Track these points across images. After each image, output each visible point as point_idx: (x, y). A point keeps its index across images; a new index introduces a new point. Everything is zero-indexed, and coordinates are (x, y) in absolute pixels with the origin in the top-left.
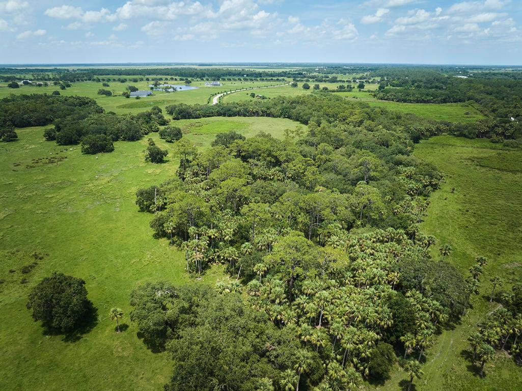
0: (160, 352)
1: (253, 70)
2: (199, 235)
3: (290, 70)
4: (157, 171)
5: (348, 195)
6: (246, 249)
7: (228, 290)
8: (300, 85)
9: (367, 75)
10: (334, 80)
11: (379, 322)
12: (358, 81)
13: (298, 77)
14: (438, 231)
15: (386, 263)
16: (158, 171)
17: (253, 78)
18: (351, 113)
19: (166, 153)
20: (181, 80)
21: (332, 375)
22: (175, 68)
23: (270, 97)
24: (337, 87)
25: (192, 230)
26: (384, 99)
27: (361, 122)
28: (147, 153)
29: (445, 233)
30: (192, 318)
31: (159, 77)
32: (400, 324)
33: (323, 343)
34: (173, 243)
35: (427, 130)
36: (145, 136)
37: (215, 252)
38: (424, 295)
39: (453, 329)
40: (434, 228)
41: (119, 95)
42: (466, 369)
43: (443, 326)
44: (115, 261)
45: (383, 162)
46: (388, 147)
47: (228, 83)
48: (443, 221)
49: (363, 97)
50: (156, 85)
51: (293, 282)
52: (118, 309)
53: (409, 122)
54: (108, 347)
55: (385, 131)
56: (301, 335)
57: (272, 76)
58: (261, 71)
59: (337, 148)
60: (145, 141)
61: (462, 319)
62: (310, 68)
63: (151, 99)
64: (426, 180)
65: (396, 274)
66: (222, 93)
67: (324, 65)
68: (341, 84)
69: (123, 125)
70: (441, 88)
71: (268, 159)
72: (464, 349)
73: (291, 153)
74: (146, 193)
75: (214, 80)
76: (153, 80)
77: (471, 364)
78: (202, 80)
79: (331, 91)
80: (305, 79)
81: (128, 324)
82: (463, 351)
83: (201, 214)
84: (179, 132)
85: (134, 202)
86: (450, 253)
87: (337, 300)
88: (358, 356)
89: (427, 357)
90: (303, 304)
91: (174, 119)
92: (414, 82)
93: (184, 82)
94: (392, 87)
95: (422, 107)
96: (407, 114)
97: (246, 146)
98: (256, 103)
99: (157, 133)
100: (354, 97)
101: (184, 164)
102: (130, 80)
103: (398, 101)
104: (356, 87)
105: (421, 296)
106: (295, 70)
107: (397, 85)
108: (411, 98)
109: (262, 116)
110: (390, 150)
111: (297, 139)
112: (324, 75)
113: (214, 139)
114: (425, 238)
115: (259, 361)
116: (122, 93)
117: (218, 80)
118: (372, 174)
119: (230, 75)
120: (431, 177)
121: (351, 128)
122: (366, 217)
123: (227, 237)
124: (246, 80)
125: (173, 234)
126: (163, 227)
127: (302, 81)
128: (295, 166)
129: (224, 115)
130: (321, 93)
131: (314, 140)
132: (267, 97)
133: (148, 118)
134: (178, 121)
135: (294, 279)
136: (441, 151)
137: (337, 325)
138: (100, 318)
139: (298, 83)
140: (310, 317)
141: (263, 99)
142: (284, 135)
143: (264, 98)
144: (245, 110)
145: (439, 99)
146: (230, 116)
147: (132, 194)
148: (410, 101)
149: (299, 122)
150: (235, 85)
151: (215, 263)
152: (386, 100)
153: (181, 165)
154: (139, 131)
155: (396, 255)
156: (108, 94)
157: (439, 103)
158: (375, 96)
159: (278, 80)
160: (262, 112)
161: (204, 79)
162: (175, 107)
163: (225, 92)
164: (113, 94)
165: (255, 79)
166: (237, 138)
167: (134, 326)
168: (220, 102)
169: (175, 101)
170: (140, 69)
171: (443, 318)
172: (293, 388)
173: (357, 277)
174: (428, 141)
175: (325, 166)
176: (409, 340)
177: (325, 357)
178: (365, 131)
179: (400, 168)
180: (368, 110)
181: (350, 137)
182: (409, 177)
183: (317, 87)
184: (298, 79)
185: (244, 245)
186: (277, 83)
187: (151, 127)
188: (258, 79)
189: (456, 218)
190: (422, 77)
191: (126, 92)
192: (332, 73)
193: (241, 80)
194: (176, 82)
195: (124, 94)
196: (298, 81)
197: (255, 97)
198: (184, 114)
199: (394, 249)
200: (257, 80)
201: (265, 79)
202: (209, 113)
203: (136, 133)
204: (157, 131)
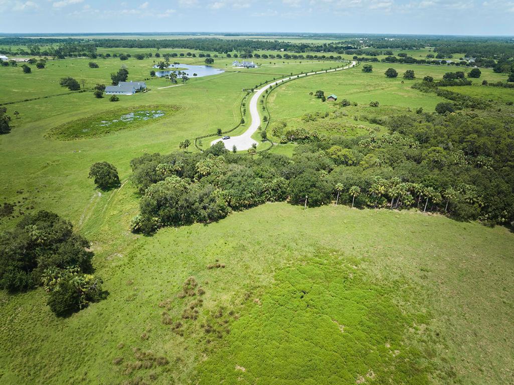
47: (264, 63)
75: (245, 57)
78: (229, 56)
93: (205, 59)
117: (251, 56)
119: (263, 49)
161: (232, 54)
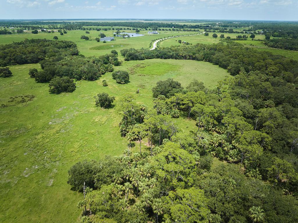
12: (248, 32)
19: (113, 100)
20: (134, 29)
23: (192, 43)
24: (237, 37)
26: (274, 47)
36: (102, 75)
41: (94, 40)
50: (117, 33)
57: (190, 28)
58: (182, 24)
63: (113, 43)
67: (221, 21)
75: (154, 30)
76: (116, 29)
78: (146, 30)
79: (232, 39)
84: (127, 76)
91: (125, 60)
93: (135, 31)
100: (251, 45)
102: (103, 29)
104: (249, 37)
107: (277, 36)
109: (189, 59)
112: (223, 28)
116: (95, 38)
117: (157, 30)
119: (163, 27)
124: (174, 30)
127: (211, 31)
129: (161, 58)
132: (190, 43)
133: (106, 60)
134: (129, 62)
139: (209, 33)
141: (187, 44)
143: (188, 44)
144: (177, 55)
146: (165, 58)
149: (218, 66)
150: (167, 34)
152: (275, 47)
156: (87, 39)
158: (266, 44)
159: (194, 30)
160: (189, 56)
161: (148, 29)
162: (127, 51)
163: (161, 38)
164: (90, 39)
165: (180, 30)
168: (158, 46)
170: (111, 22)
183: (222, 36)
186: (194, 32)
188: (182, 29)
194: (130, 31)
197: (182, 43)
198: (132, 56)
200: (181, 31)
204: (111, 71)
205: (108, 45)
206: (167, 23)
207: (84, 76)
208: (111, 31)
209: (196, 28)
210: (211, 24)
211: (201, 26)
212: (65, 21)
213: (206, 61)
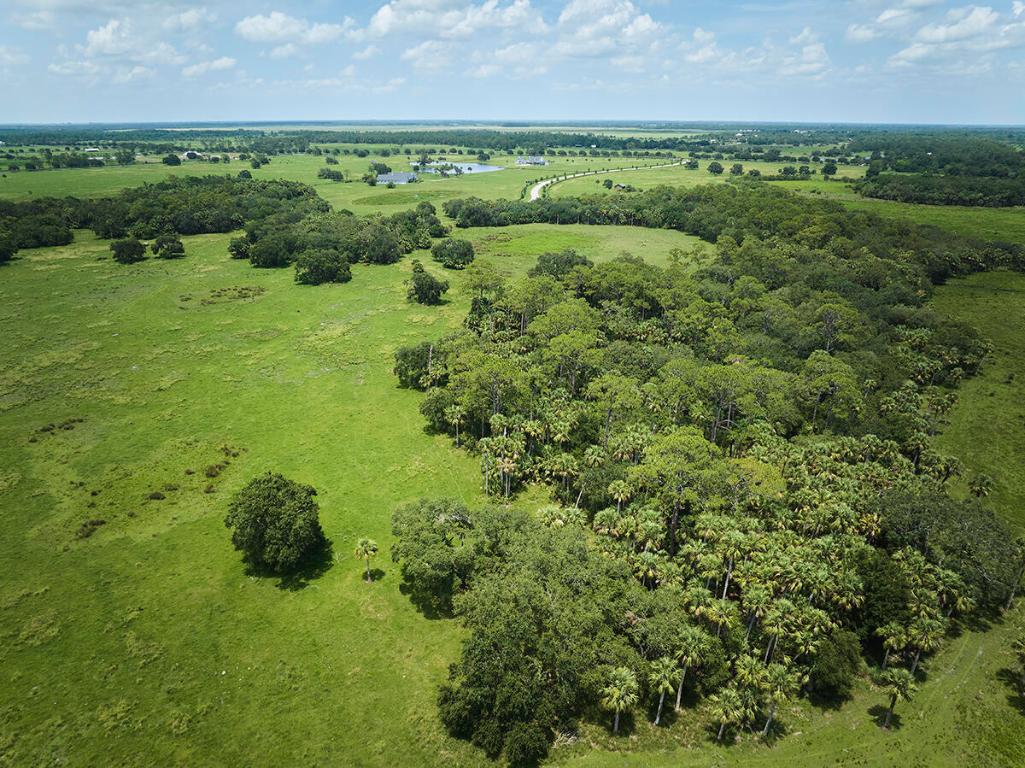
0: (439, 619)
1: (609, 135)
2: (510, 430)
3: (684, 135)
4: (428, 318)
5: (791, 374)
6: (594, 457)
7: (561, 522)
8: (704, 165)
9: (843, 147)
10: (773, 158)
11: (836, 597)
12: (822, 159)
13: (700, 150)
14: (970, 454)
15: (857, 497)
16: (431, 319)
17: (610, 151)
18: (806, 221)
19: (444, 287)
20: (471, 153)
21: (743, 677)
22: (458, 131)
23: (643, 187)
24: (780, 171)
25: (496, 420)
26: (877, 197)
27: (825, 240)
28: (412, 285)
29: (985, 458)
30: (497, 564)
31: (428, 147)
32: (879, 605)
33: (729, 622)
34: (461, 443)
35: (964, 260)
36: (406, 255)
37: (535, 463)
38: (930, 558)
39: (985, 631)
40: (963, 446)
41: (358, 181)
42: (1006, 701)
43: (964, 622)
44: (359, 467)
45: (865, 316)
46: (877, 289)
47: (559, 160)
48: (984, 436)
49: (831, 190)
50: (423, 162)
51: (678, 519)
52: (371, 542)
53: (928, 241)
54: (352, 603)
55: (872, 258)
56: (689, 604)
57: (646, 148)
58: (625, 136)
59: (772, 288)
60: (406, 265)
61: (1006, 615)
62: (726, 131)
63: (416, 188)
64: (952, 356)
65: (875, 517)
66: (547, 178)
67: (753, 127)
68: (788, 165)
69: (367, 235)
70: (1004, 175)
71: (638, 303)
72: (1004, 667)
73: (682, 293)
74: (413, 354)
75: (534, 154)
76: (418, 152)
77: (1016, 694)
78: (511, 153)
79: (765, 178)
80: (714, 153)
81: (384, 570)
82: (1003, 670)
83: (512, 394)
84: (469, 250)
85: (390, 369)
86: (988, 491)
87: (760, 554)
88: (792, 652)
89: (928, 672)
90: (696, 555)
91: (458, 226)
92: (943, 162)
93: (476, 157)
94: (894, 173)
95: (959, 213)
96: (923, 226)
97: (594, 277)
98: (614, 200)
99: (429, 251)
101: (480, 308)
102: (376, 153)
103: (906, 201)
105: (922, 559)
106: (694, 135)
107: (906, 169)
108: (936, 195)
109: (625, 223)
110: (881, 295)
111: (694, 268)
112: (753, 147)
113: (534, 264)
114: (939, 460)
115: (613, 639)
116: (362, 176)
117: (542, 153)
118: (842, 337)
119: (563, 146)
120: (964, 349)
121: (804, 249)
122: (825, 417)
123: (559, 435)
124: (595, 154)
125: (461, 429)
126: (444, 414)
127: (708, 157)
128: (689, 317)
129: (553, 221)
130: (747, 182)
131: (728, 270)
132: (636, 187)
133: (411, 222)
134: (467, 229)
135: (682, 513)
136: (991, 303)
137: (756, 593)
138: (336, 556)
139: (701, 161)
140: (707, 577)
141: (629, 191)
142: (670, 259)
143: (630, 189)
144: (594, 212)
145: (998, 196)
146: (564, 222)
147: (386, 356)
148: (933, 202)
149: (698, 238)
150: (573, 164)
151: (535, 480)
152: (880, 197)
153: (474, 310)
154: (394, 247)
155: (877, 486)
156: (337, 177)
157: (996, 206)
158: (857, 189)
159: (658, 154)
160: (626, 215)
161: (515, 151)
162: (460, 203)
163: (555, 177)
164: (345, 178)
165: (612, 153)
166: (577, 264)
167: (393, 574)
168: (544, 196)
169: (459, 193)
170: (394, 131)
171: (964, 603)
172: (671, 690)
173: (799, 518)
174: (965, 282)
175: (749, 320)
176: (893, 634)
177: (732, 648)
178: (832, 257)
179: (900, 329)
180: (843, 217)
181: (801, 267)
182: (919, 348)
183: (738, 170)
184: (700, 154)
185: (589, 451)
186: (658, 158)
187: (416, 240)
188: (620, 152)
189: (1011, 431)
190: (963, 151)
191: (369, 174)
192: (770, 143)
193: (585, 155)
194: (460, 157)
195: (366, 179)
196: (698, 157)
197: (613, 187)
198: (476, 216)
199: (874, 474)
200: (617, 156)
201: (633, 152)
202: (523, 216)
203: (390, 249)
204: (428, 248)
205: (402, 195)
206: (577, 134)
207: (364, 253)
208: (402, 158)
209: (667, 147)
210: (717, 137)
211: (682, 142)
212: (245, 129)
213: (672, 228)
